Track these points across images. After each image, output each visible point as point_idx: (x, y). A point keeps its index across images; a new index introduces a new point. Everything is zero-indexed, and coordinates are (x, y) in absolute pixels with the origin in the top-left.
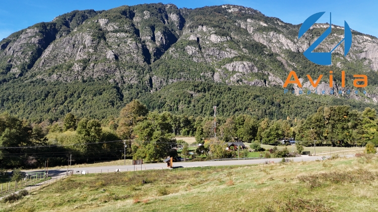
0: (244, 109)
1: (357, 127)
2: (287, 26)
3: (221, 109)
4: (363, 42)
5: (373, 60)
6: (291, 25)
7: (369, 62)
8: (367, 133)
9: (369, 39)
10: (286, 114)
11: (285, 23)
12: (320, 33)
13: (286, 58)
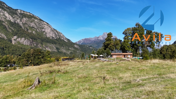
1: (44, 58)
2: (9, 8)
4: (44, 24)
5: (47, 33)
6: (12, 8)
7: (45, 33)
8: (47, 60)
9: (46, 24)
10: (7, 53)
11: (8, 7)
12: (26, 16)
13: (8, 25)
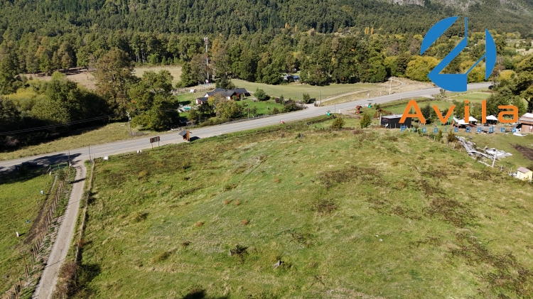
0: (228, 11)
1: (363, 61)
3: (195, 12)
8: (372, 67)
10: (285, 19)
